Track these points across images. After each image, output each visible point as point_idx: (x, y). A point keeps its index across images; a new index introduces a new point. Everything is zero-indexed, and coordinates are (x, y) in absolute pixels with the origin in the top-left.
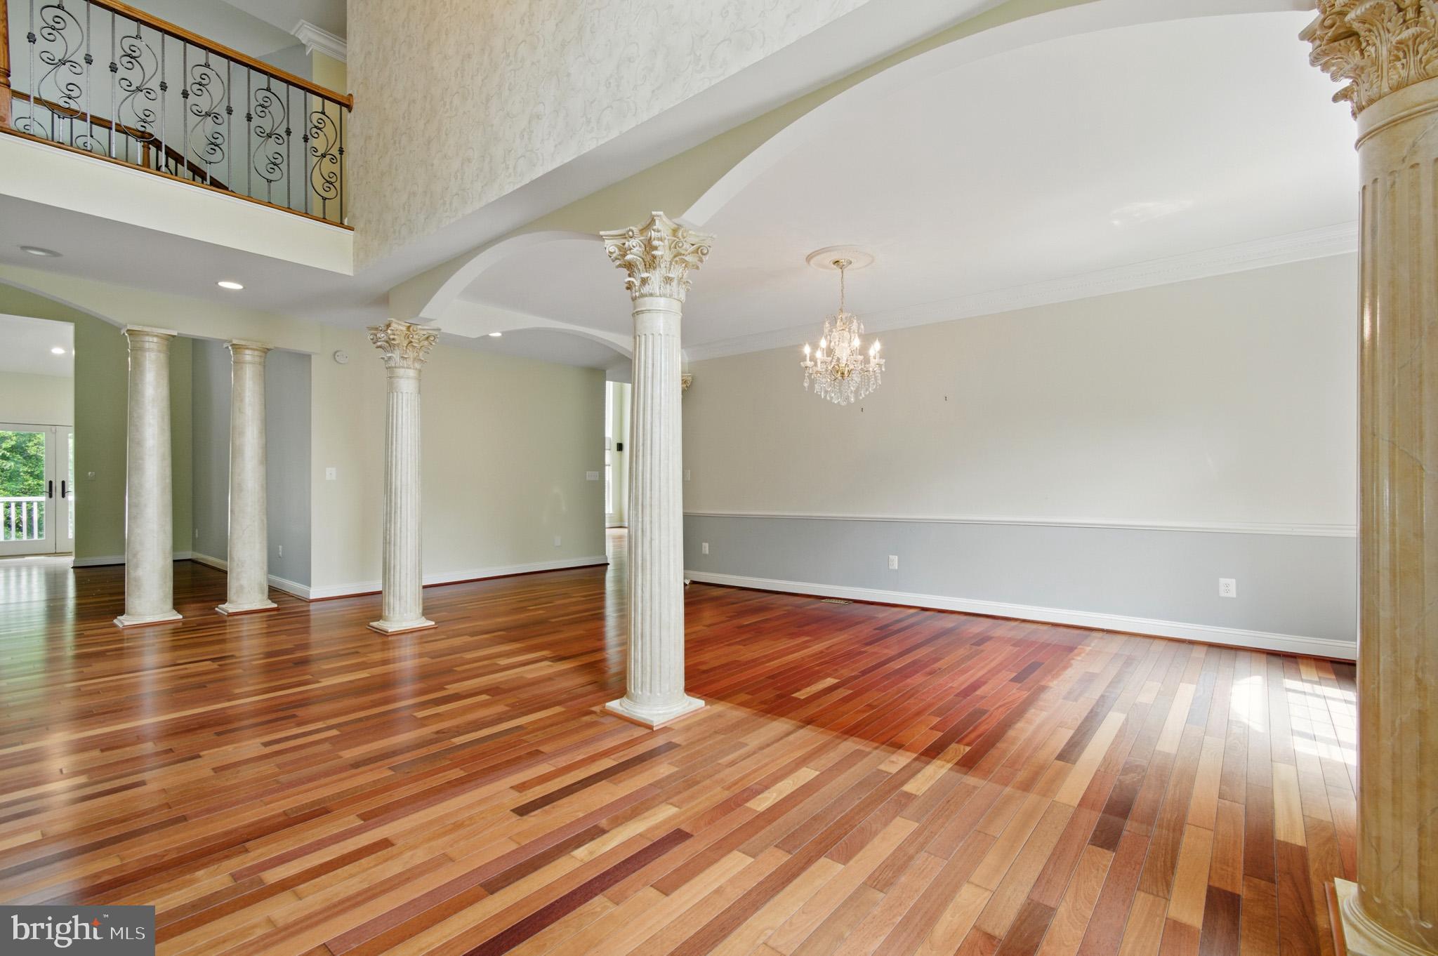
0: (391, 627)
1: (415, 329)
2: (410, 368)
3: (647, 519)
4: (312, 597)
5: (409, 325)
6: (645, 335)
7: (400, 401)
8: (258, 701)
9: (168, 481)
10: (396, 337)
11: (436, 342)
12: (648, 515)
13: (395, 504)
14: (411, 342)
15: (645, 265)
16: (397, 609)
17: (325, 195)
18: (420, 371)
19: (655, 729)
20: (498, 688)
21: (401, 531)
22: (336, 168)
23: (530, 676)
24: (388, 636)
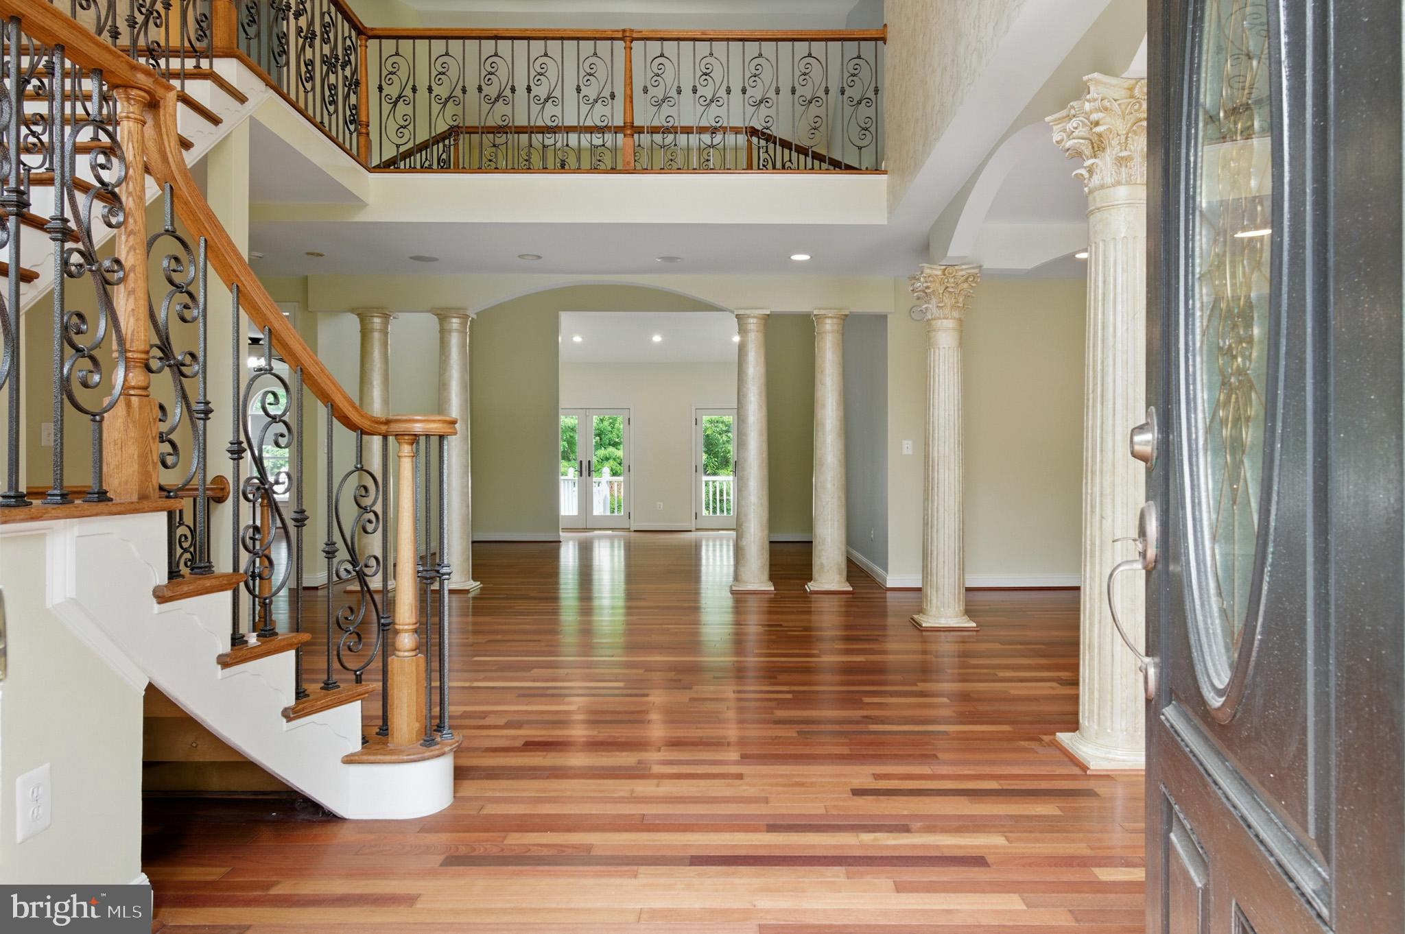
0: (926, 622)
1: (950, 271)
2: (947, 318)
3: (1097, 489)
4: (889, 585)
5: (944, 267)
6: (1095, 243)
7: (937, 358)
8: (764, 662)
9: (765, 455)
10: (929, 284)
11: (976, 282)
12: (1098, 485)
13: (932, 479)
14: (947, 287)
15: (1093, 148)
16: (934, 601)
17: (861, 144)
18: (960, 320)
19: (1088, 772)
20: (968, 695)
21: (938, 512)
22: (871, 112)
23: (1013, 692)
24: (922, 631)
